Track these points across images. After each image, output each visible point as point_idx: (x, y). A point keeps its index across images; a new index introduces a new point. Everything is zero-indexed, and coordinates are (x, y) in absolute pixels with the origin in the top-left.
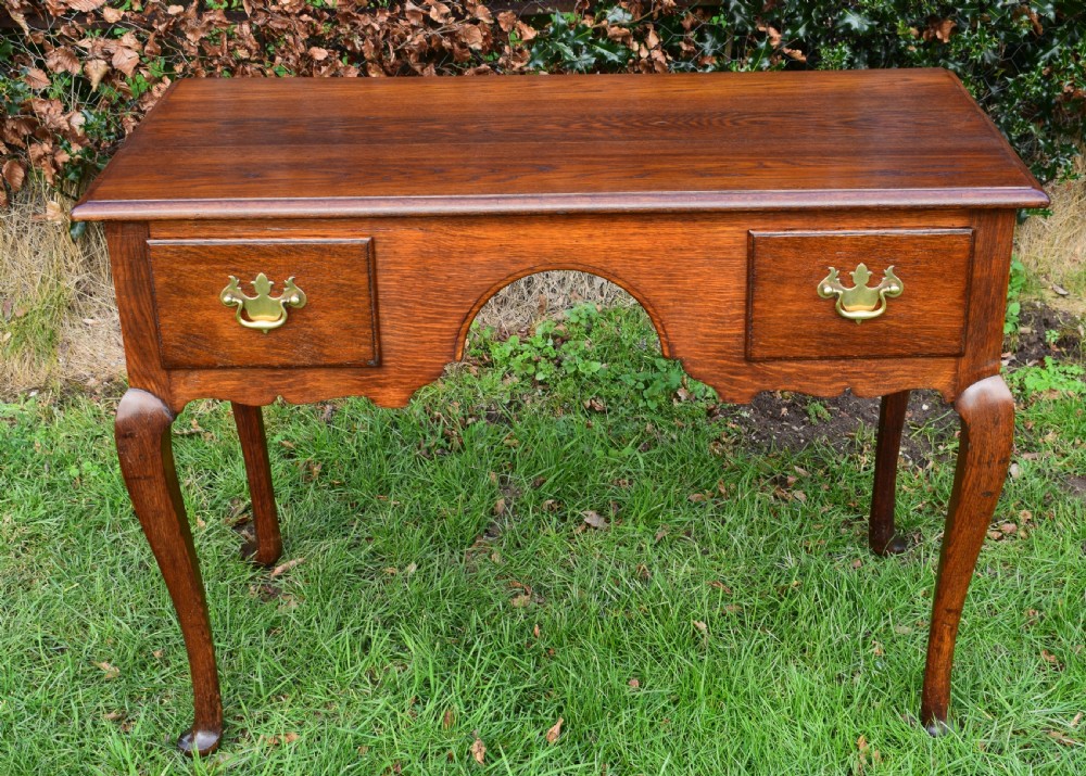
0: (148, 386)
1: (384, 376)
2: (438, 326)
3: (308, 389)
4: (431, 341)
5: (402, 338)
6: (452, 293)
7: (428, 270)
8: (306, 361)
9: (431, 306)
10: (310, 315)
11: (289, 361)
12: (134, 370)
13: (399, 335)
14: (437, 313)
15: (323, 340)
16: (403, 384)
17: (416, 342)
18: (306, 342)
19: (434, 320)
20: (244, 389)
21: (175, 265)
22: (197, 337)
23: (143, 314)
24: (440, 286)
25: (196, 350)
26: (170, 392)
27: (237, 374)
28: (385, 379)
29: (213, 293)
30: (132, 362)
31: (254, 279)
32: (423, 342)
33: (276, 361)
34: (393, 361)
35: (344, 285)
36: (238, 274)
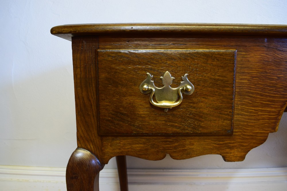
0: (89, 147)
1: (233, 141)
2: (268, 109)
3: (186, 150)
4: (263, 119)
5: (247, 117)
6: (279, 88)
7: (267, 73)
8: (189, 130)
9: (267, 96)
10: (195, 100)
11: (178, 130)
12: (81, 136)
13: (245, 115)
14: (269, 101)
15: (201, 117)
16: (243, 146)
17: (255, 120)
18: (191, 118)
19: (268, 106)
20: (147, 150)
21: (113, 66)
22: (122, 114)
23: (90, 100)
24: (272, 83)
25: (121, 123)
26: (102, 150)
27: (143, 140)
28: (233, 143)
29: (135, 85)
30: (80, 132)
31: (163, 76)
32: (259, 120)
33: (171, 130)
34: (240, 132)
35: (218, 80)
36: (152, 72)
